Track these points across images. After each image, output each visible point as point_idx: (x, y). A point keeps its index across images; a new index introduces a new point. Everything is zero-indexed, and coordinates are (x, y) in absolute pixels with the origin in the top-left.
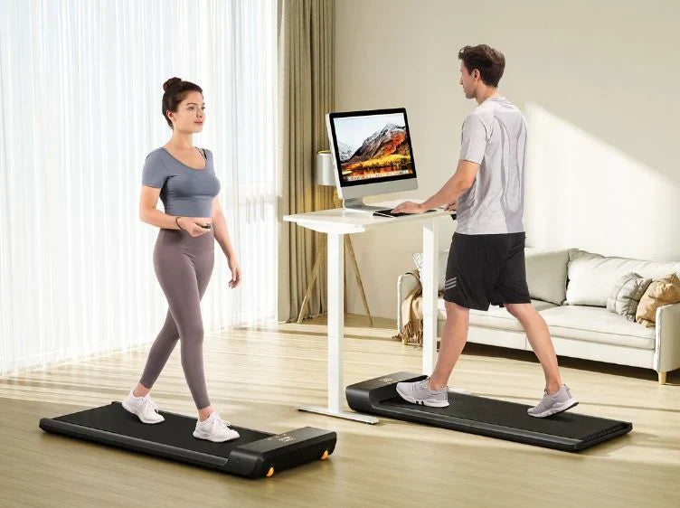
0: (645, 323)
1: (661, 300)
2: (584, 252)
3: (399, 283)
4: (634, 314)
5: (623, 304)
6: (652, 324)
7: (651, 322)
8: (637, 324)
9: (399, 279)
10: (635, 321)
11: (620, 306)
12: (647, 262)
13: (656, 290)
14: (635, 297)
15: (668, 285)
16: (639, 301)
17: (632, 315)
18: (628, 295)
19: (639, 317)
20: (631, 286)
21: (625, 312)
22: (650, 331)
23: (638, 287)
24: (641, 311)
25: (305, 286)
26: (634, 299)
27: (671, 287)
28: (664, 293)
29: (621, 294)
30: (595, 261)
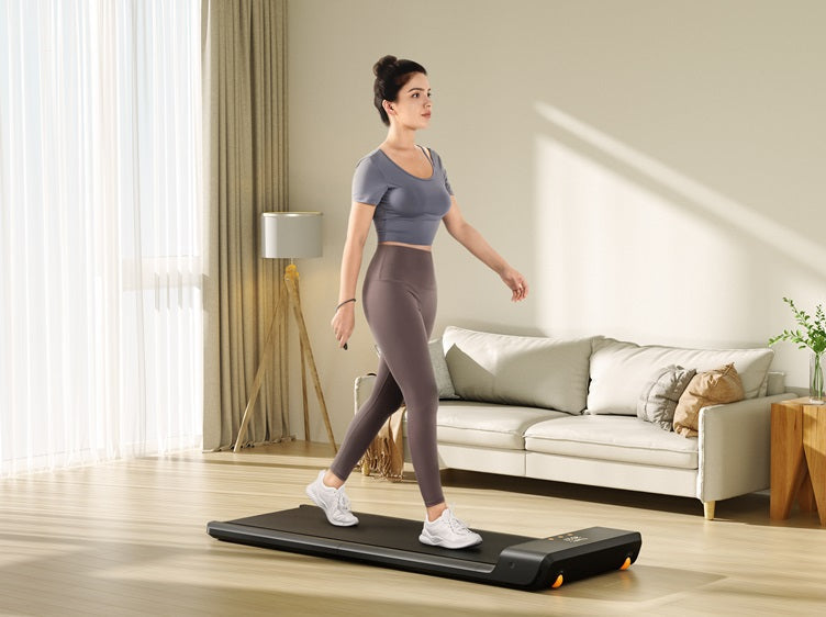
0: (685, 432)
1: (706, 399)
2: (612, 340)
3: (356, 387)
4: (672, 421)
5: (657, 407)
6: (694, 434)
7: (694, 429)
8: (675, 434)
9: (356, 381)
10: (672, 430)
11: (652, 409)
12: (697, 352)
13: (699, 385)
14: (674, 397)
15: (716, 377)
16: (677, 402)
17: (668, 421)
18: (663, 393)
19: (677, 424)
20: (667, 381)
21: (659, 418)
22: (690, 442)
23: (676, 381)
24: (680, 415)
25: (243, 401)
26: (670, 399)
27: (720, 379)
28: (711, 388)
29: (654, 393)
30: (626, 352)
